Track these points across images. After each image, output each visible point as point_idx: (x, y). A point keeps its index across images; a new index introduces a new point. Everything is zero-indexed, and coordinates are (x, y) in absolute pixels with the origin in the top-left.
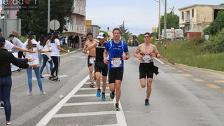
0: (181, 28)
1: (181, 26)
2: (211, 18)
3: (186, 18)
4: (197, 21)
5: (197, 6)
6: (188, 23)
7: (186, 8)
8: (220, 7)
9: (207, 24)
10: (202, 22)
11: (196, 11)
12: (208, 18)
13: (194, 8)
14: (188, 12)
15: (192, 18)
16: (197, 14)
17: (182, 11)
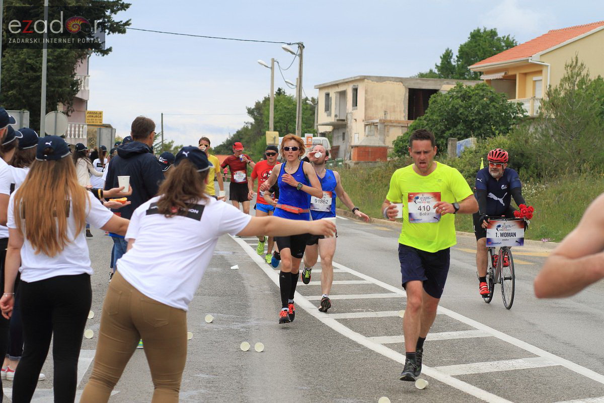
0: (323, 135)
1: (322, 129)
2: (400, 111)
3: (336, 109)
4: (365, 116)
5: (366, 80)
6: (341, 122)
7: (337, 85)
8: (424, 82)
9: (390, 126)
10: (380, 120)
11: (364, 92)
12: (394, 111)
13: (358, 85)
14: (343, 94)
15: (353, 110)
16: (366, 100)
17: (326, 91)
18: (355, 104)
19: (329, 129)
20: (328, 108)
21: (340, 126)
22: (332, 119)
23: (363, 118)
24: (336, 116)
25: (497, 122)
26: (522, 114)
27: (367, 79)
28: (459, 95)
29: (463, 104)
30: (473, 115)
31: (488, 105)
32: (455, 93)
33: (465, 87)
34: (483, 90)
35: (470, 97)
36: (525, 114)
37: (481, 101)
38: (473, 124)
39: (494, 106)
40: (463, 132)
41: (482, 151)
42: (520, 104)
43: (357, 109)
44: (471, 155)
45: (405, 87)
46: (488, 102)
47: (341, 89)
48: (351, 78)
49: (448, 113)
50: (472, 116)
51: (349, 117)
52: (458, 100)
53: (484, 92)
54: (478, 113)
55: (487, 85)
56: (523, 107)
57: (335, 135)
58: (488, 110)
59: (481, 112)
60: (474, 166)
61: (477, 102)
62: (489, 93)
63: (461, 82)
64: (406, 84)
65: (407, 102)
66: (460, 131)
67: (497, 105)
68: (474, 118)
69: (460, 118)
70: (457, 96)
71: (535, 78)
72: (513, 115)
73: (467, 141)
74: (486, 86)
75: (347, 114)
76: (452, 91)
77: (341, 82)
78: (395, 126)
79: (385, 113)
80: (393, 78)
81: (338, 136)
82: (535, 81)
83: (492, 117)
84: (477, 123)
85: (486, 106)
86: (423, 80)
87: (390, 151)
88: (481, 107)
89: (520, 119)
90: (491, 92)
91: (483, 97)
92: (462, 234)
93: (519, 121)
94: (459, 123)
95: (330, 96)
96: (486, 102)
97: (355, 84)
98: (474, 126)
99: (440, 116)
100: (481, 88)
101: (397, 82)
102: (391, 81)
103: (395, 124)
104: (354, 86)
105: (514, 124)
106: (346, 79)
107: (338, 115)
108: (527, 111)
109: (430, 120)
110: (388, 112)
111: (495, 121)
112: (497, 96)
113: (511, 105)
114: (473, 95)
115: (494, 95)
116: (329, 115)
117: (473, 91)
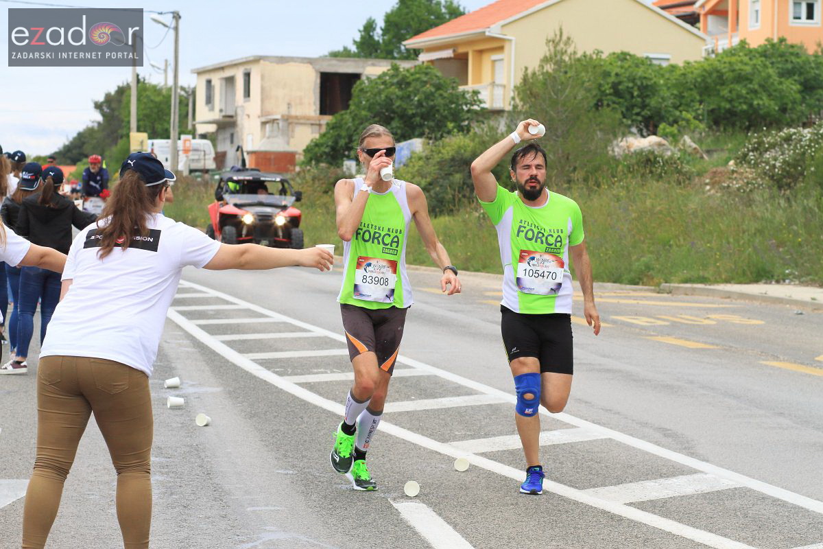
0: (204, 136)
1: (201, 129)
2: (309, 104)
3: (221, 100)
4: (262, 110)
5: (262, 62)
6: (228, 119)
7: (222, 68)
8: (341, 64)
9: (297, 124)
10: (283, 116)
11: (259, 78)
12: (301, 104)
13: (250, 69)
14: (230, 81)
15: (245, 102)
16: (263, 89)
17: (207, 76)
18: (247, 93)
19: (212, 128)
20: (209, 100)
21: (227, 125)
22: (216, 115)
23: (259, 112)
24: (221, 111)
25: (446, 117)
26: (478, 106)
27: (264, 60)
28: (395, 80)
29: (399, 93)
30: (413, 107)
31: (432, 94)
32: (387, 78)
33: (401, 70)
34: (427, 74)
35: (408, 84)
36: (482, 105)
37: (424, 89)
38: (414, 119)
39: (441, 95)
40: (399, 132)
41: (436, 156)
42: (476, 93)
43: (249, 101)
44: (421, 163)
45: (316, 71)
46: (433, 90)
47: (228, 73)
48: (242, 59)
49: (379, 104)
50: (412, 109)
51: (239, 112)
52: (393, 87)
53: (428, 77)
54: (420, 104)
55: (432, 67)
56: (480, 97)
57: (220, 137)
58: (433, 100)
59: (424, 104)
60: (426, 178)
61: (418, 90)
62: (435, 78)
63: (398, 63)
64: (318, 67)
65: (318, 91)
66: (395, 130)
67: (445, 95)
68: (414, 111)
69: (394, 112)
70: (390, 82)
71: (495, 56)
72: (466, 106)
73: (410, 144)
74: (430, 68)
75: (236, 108)
76: (384, 74)
77: (227, 64)
78: (302, 124)
79: (289, 105)
80: (298, 58)
81: (224, 139)
82: (494, 61)
83: (438, 111)
84: (418, 119)
85: (429, 96)
86: (338, 60)
87: (300, 158)
88: (423, 96)
89: (476, 112)
90: (437, 76)
91: (425, 83)
92: (417, 269)
93: (474, 116)
94: (392, 119)
95: (213, 83)
96: (430, 90)
97: (248, 67)
98: (415, 123)
99: (369, 109)
100: (425, 70)
101: (304, 63)
102: (295, 62)
103: (302, 121)
104: (246, 69)
105: (468, 119)
106: (234, 60)
107: (224, 108)
108: (485, 102)
109: (356, 115)
110: (293, 103)
111: (442, 116)
112: (445, 82)
113: (464, 94)
114: (413, 80)
115: (442, 81)
116: (212, 109)
117: (412, 75)
